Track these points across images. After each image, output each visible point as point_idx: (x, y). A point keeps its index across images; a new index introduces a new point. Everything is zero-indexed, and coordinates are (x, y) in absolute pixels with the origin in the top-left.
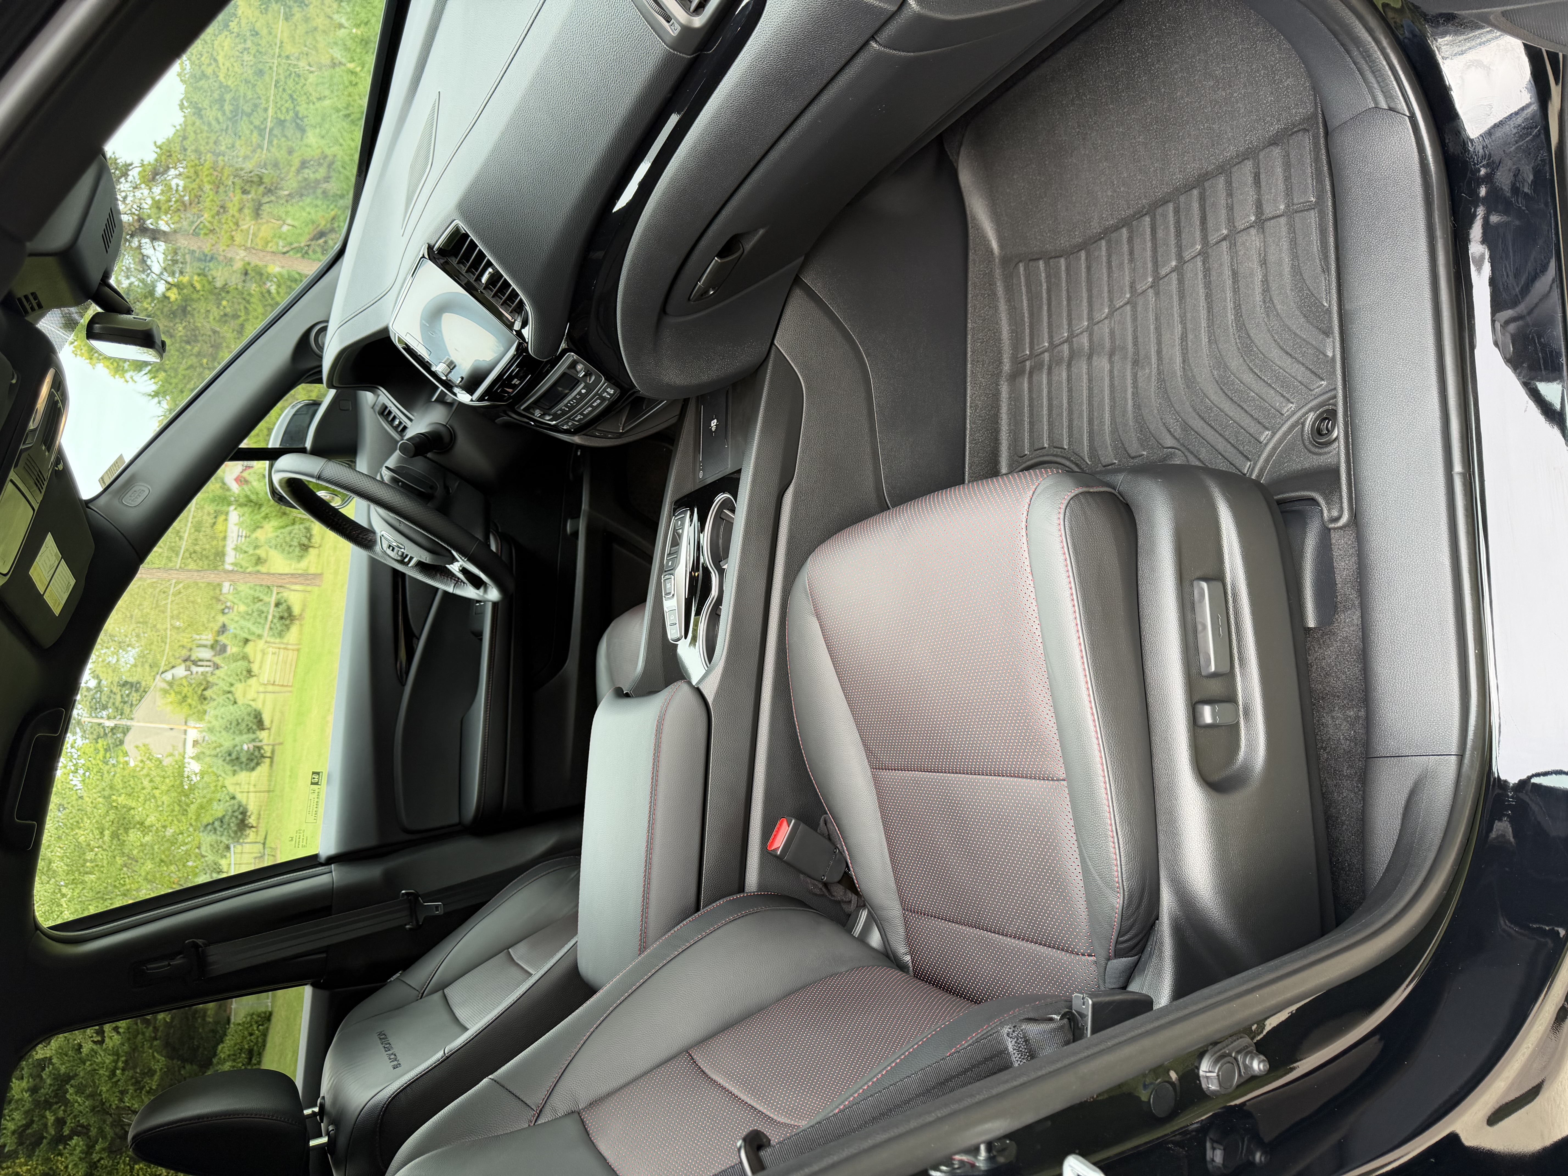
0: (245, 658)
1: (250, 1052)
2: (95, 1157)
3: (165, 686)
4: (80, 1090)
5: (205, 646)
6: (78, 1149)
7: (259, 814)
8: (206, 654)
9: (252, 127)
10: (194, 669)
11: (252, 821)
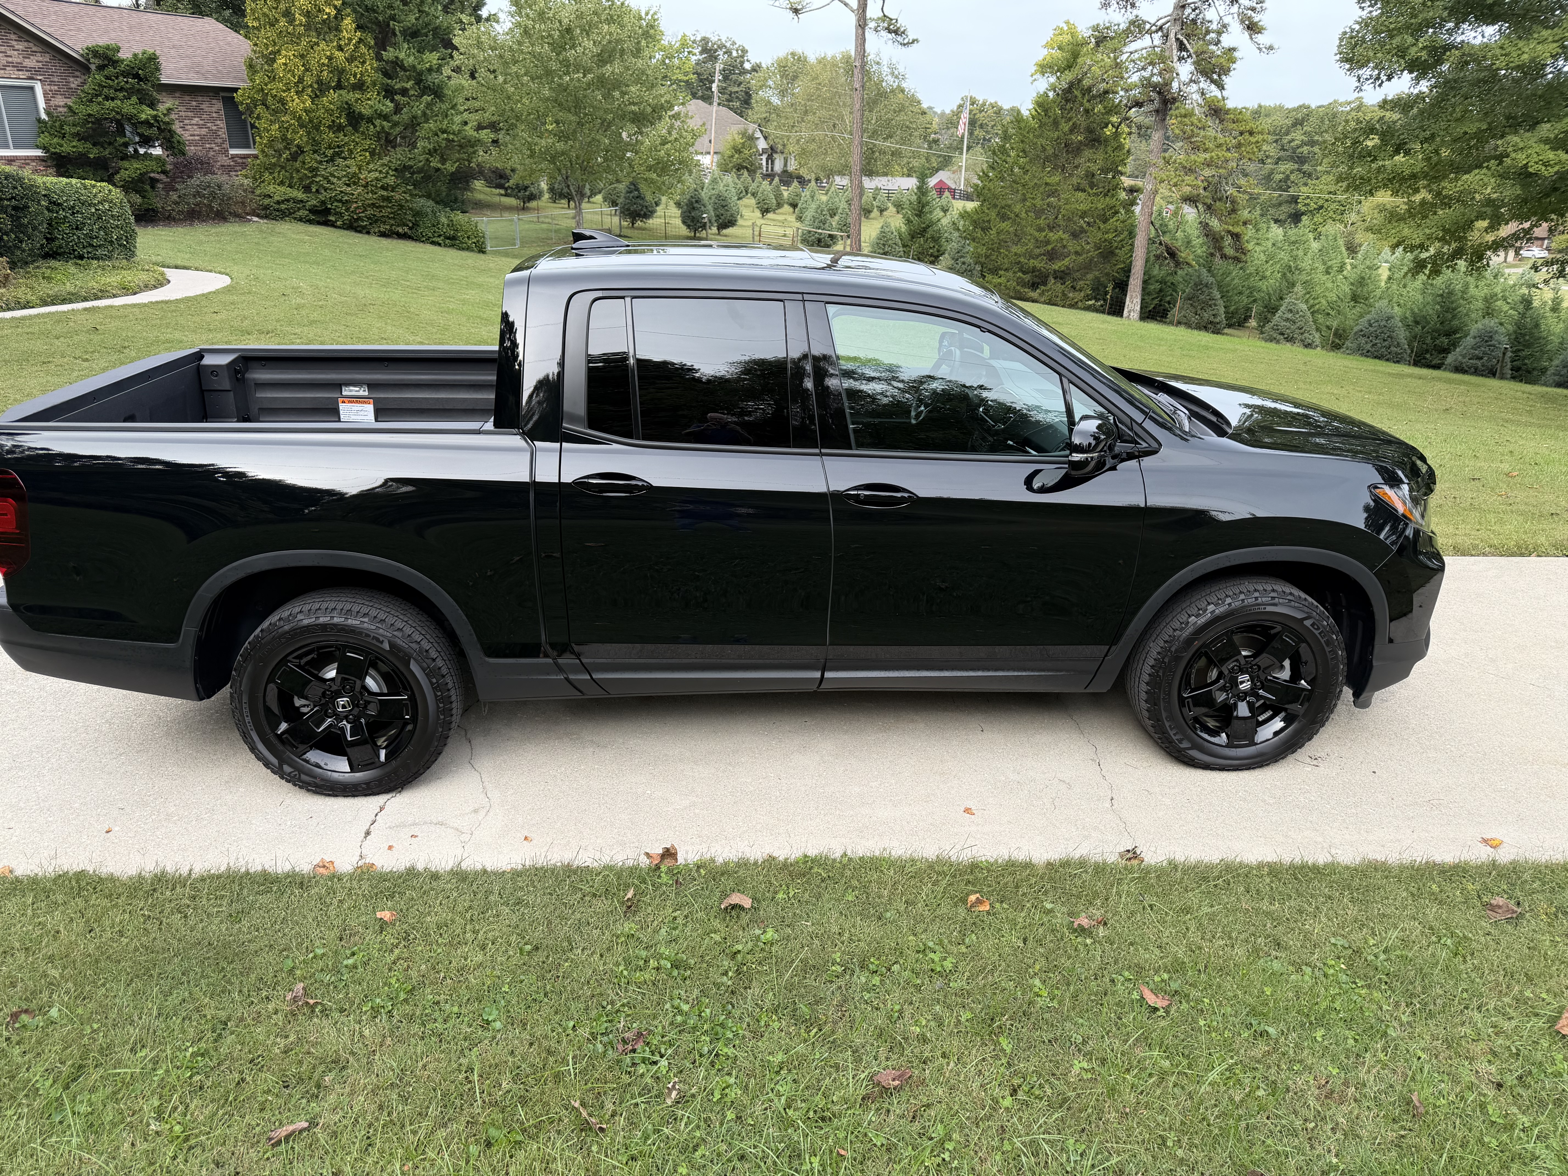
0: (779, 205)
1: (453, 238)
2: (377, 122)
3: (750, 132)
4: (429, 105)
5: (785, 165)
6: (383, 108)
7: (644, 229)
8: (778, 167)
9: (1288, 172)
10: (764, 157)
11: (639, 223)
